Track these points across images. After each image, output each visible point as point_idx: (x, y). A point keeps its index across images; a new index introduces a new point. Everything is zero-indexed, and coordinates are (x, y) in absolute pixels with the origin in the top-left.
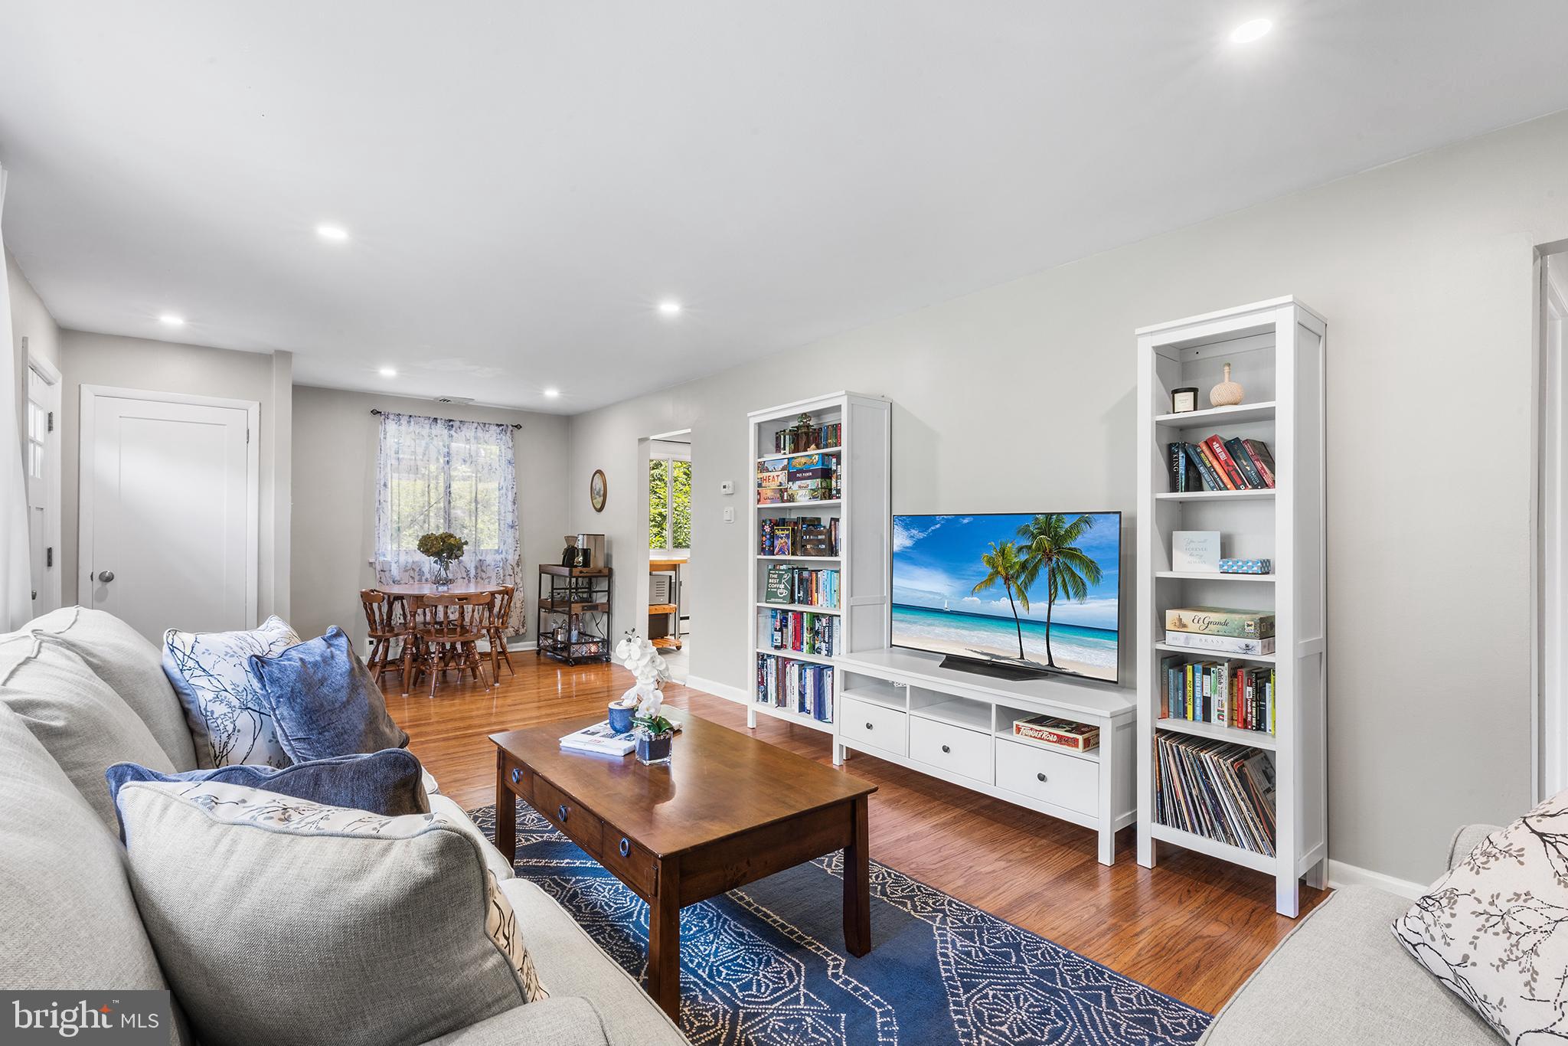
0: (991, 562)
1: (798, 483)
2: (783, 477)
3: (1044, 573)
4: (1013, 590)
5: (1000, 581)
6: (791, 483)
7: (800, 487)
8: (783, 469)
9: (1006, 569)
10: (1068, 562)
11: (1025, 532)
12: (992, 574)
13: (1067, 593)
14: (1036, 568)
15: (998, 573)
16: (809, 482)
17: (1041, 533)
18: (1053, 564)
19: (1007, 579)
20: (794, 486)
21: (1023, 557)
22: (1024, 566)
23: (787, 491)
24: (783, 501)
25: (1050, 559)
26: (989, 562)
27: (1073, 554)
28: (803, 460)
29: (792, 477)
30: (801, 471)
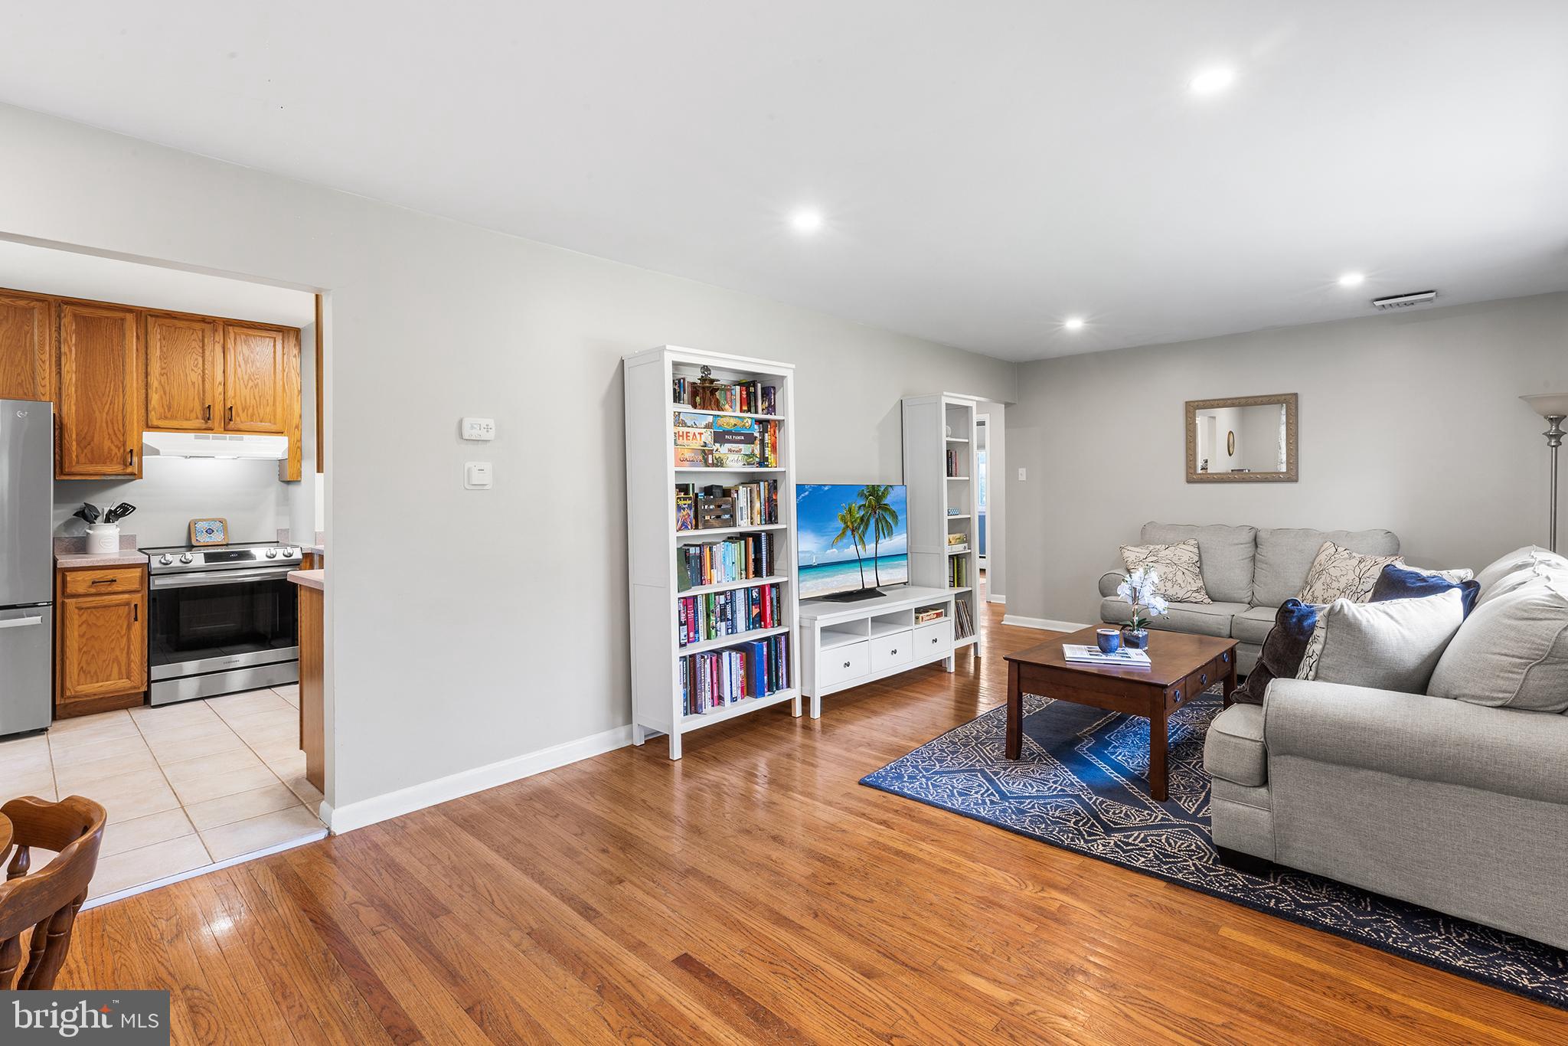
0: (843, 519)
1: (728, 446)
2: (707, 436)
3: (872, 522)
4: (857, 538)
5: (849, 533)
6: (718, 445)
7: (730, 450)
8: (707, 426)
9: (852, 523)
10: (884, 513)
11: (862, 494)
12: (844, 528)
13: (884, 535)
14: (868, 520)
15: (848, 527)
16: (742, 446)
17: (870, 495)
18: (877, 516)
19: (853, 531)
20: (723, 449)
21: (862, 513)
22: (862, 519)
23: (712, 454)
24: (707, 465)
25: (875, 513)
26: (842, 519)
27: (885, 508)
28: (733, 421)
29: (720, 437)
30: (729, 433)
